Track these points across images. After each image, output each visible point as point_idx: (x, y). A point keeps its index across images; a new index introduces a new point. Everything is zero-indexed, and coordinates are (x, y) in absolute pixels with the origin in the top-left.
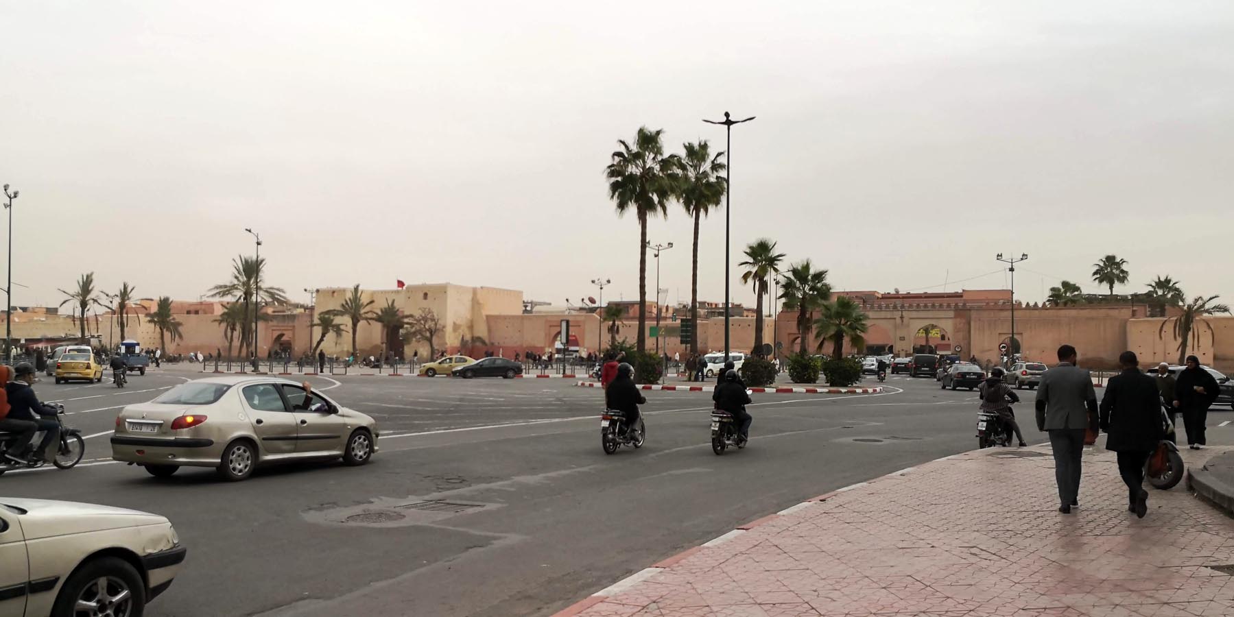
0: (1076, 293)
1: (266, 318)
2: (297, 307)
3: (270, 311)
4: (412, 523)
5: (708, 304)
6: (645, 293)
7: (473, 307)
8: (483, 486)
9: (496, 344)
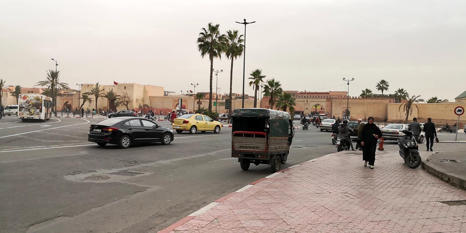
0: (370, 93)
1: (60, 95)
2: (74, 91)
3: (62, 92)
4: (113, 181)
5: (236, 94)
6: (212, 88)
7: (144, 93)
8: (144, 165)
9: (153, 108)
